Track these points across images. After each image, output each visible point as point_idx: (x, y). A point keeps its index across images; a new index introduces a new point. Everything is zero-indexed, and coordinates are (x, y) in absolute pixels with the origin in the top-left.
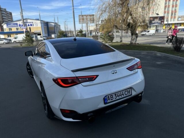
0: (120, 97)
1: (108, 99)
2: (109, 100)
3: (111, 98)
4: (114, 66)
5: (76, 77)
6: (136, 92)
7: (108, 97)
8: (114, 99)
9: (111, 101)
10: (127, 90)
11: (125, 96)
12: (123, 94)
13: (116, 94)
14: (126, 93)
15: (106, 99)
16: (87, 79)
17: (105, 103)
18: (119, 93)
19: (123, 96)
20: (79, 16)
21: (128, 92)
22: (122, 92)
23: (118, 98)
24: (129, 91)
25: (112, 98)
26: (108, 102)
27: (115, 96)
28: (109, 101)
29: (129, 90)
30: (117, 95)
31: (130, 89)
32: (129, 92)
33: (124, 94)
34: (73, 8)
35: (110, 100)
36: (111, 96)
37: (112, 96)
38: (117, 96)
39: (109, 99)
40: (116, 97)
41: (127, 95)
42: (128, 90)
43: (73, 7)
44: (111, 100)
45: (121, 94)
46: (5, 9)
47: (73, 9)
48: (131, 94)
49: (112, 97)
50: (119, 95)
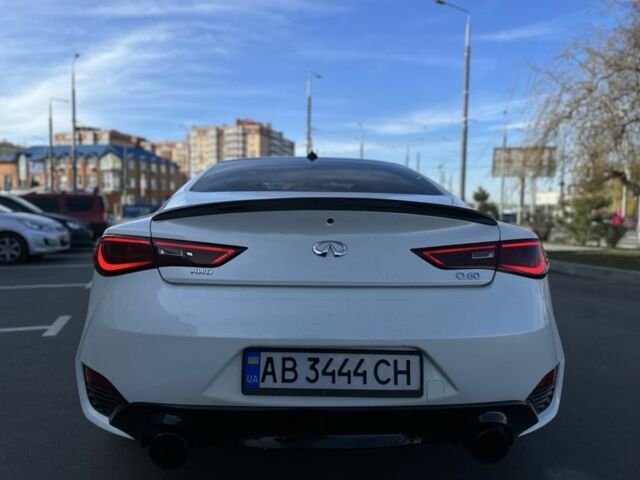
0: (341, 383)
1: (266, 373)
2: (269, 378)
3: (284, 370)
4: (330, 221)
5: (151, 239)
6: (453, 386)
7: (270, 360)
8: (301, 384)
9: (280, 385)
10: (390, 358)
11: (372, 385)
12: (364, 374)
13: (316, 361)
14: (386, 372)
15: (258, 366)
16: (190, 254)
17: (248, 389)
18: (339, 359)
19: (357, 383)
20: (496, 149)
21: (397, 372)
22: (354, 359)
23: (324, 383)
24: (402, 367)
25: (289, 375)
26: (262, 385)
27: (312, 367)
28: (269, 383)
29: (408, 362)
30: (320, 367)
31: (415, 360)
32: (407, 373)
33: (370, 376)
34: (463, 119)
35: (275, 380)
36: (284, 360)
37: (289, 365)
38: (325, 373)
39: (273, 373)
40: (312, 375)
41: (390, 386)
42: (402, 361)
44: (284, 380)
45: (350, 367)
47: (466, 122)
48: (415, 386)
49: (293, 369)
50: (337, 370)
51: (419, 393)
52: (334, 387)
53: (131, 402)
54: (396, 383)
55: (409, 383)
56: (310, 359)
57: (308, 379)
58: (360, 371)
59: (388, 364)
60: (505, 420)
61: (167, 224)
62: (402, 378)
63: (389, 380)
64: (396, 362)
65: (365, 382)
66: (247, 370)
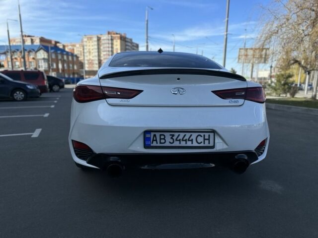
0: (183, 144)
1: (153, 140)
2: (155, 142)
3: (161, 139)
4: (178, 79)
5: (101, 87)
6: (227, 144)
7: (155, 136)
8: (167, 144)
9: (159, 145)
10: (202, 134)
11: (195, 144)
12: (192, 140)
13: (173, 135)
14: (200, 139)
15: (150, 138)
16: (119, 93)
17: (146, 146)
18: (182, 135)
19: (189, 144)
20: (240, 49)
21: (205, 139)
22: (188, 135)
23: (177, 144)
24: (207, 137)
25: (163, 141)
26: (152, 145)
27: (172, 138)
28: (155, 144)
29: (209, 136)
30: (175, 138)
31: (212, 135)
32: (209, 139)
33: (194, 141)
34: (226, 33)
35: (157, 143)
36: (161, 135)
37: (162, 137)
38: (176, 140)
39: (156, 140)
40: (172, 141)
41: (202, 145)
42: (207, 135)
43: (227, 31)
44: (160, 143)
45: (187, 137)
46: (131, 40)
47: (227, 35)
48: (211, 144)
49: (164, 139)
50: (181, 139)
51: (213, 147)
52: (180, 145)
53: (97, 153)
54: (204, 143)
55: (209, 143)
56: (171, 135)
57: (170, 142)
58: (190, 139)
59: (201, 136)
60: (246, 158)
61: (107, 80)
62: (207, 142)
63: (201, 142)
64: (204, 135)
65: (192, 143)
66: (146, 139)
